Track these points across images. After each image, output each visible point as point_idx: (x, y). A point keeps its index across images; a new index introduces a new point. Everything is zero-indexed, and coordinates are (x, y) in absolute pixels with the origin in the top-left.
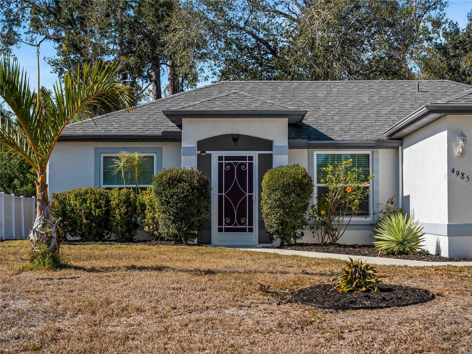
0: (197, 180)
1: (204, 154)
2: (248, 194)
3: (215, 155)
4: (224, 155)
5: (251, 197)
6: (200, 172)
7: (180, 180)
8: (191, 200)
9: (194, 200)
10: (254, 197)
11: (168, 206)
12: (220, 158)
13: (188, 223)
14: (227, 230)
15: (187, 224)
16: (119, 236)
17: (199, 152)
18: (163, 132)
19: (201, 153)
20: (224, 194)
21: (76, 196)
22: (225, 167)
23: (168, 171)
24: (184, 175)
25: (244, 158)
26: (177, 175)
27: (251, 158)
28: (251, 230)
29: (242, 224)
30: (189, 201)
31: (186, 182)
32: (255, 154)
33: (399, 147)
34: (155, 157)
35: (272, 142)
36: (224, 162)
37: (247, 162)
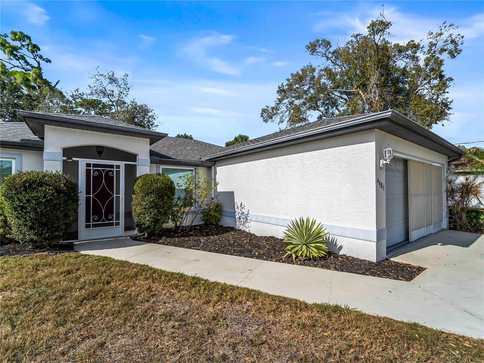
0: (64, 184)
1: (71, 160)
2: (115, 195)
3: (82, 163)
4: (92, 163)
5: (118, 198)
6: (67, 176)
7: (41, 184)
8: (56, 204)
9: (60, 204)
10: (121, 197)
11: (23, 211)
12: (88, 165)
13: (52, 227)
14: (94, 226)
15: (50, 229)
17: (65, 158)
18: (22, 140)
19: (67, 159)
20: (91, 196)
22: (93, 172)
23: (25, 174)
24: (46, 178)
25: (112, 166)
26: (37, 178)
27: (118, 167)
28: (118, 224)
29: (109, 220)
30: (53, 206)
31: (49, 185)
32: (122, 164)
33: (212, 166)
34: (14, 162)
35: (136, 155)
36: (92, 168)
37: (115, 169)
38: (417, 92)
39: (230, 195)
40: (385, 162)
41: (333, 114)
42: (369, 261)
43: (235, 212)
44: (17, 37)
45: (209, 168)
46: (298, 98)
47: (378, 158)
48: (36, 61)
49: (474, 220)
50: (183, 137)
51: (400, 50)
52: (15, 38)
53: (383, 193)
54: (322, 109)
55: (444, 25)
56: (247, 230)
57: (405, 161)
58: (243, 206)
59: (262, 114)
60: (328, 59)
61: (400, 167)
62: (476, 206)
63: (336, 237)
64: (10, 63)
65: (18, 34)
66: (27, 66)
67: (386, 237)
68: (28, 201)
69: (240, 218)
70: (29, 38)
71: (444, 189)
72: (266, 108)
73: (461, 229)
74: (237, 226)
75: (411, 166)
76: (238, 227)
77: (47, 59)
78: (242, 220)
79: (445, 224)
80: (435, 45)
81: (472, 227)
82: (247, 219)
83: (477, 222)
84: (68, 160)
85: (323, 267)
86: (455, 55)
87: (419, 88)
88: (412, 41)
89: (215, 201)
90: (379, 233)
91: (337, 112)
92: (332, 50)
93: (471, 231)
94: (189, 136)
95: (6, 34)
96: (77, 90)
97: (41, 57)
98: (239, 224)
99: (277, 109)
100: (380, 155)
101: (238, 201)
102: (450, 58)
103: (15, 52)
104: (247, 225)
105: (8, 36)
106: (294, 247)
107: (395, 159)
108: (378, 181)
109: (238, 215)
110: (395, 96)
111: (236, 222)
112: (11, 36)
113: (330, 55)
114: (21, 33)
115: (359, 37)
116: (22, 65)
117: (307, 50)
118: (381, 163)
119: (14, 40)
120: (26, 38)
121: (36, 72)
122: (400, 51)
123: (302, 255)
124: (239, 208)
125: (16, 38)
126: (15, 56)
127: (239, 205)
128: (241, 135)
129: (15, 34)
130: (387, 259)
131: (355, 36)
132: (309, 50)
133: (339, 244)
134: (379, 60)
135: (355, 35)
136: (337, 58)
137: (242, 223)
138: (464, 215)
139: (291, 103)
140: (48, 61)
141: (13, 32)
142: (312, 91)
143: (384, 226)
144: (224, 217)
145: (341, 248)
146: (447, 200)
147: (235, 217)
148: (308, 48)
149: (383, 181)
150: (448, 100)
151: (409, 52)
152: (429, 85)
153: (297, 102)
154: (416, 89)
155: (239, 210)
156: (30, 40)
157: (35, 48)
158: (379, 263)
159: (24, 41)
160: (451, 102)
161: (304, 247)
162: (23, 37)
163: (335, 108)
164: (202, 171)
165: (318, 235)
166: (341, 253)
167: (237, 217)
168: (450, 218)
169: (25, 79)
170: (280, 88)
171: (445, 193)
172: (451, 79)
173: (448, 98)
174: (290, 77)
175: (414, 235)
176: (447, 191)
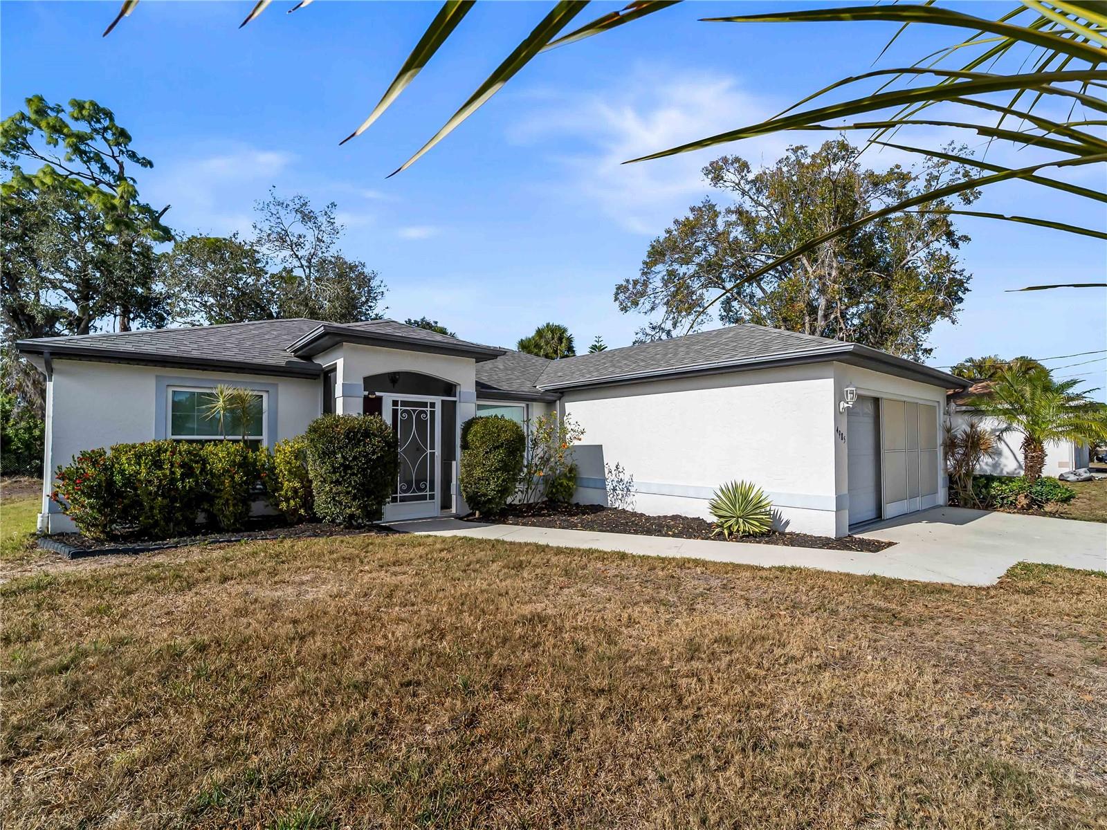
1: (374, 396)
2: (429, 451)
3: (388, 398)
4: (400, 399)
5: (433, 455)
10: (436, 454)
12: (395, 403)
14: (403, 500)
16: (229, 520)
17: (366, 393)
18: (289, 363)
19: (369, 394)
20: (399, 451)
21: (138, 457)
25: (424, 404)
27: (433, 405)
28: (432, 497)
29: (420, 490)
32: (437, 400)
33: (555, 401)
34: (265, 396)
35: (455, 386)
36: (399, 408)
37: (429, 409)
38: (905, 265)
39: (596, 451)
40: (846, 405)
41: (752, 296)
42: (826, 538)
43: (605, 480)
44: (85, 113)
45: (550, 404)
46: (687, 261)
47: (837, 399)
48: (117, 161)
49: (983, 490)
50: (418, 325)
51: (876, 182)
52: (80, 115)
53: (844, 446)
54: (729, 285)
55: (951, 147)
56: (629, 509)
57: (876, 401)
58: (621, 470)
59: (617, 294)
60: (744, 193)
61: (869, 408)
62: (1014, 473)
63: (781, 509)
64: (60, 166)
65: (87, 105)
66: (104, 176)
67: (848, 504)
68: (355, 458)
69: (614, 489)
70: (109, 115)
71: (940, 440)
72: (624, 283)
73: (965, 505)
74: (610, 502)
75: (884, 406)
76: (612, 504)
77: (144, 158)
78: (620, 492)
79: (941, 496)
80: (937, 178)
81: (981, 502)
82: (628, 490)
83: (988, 493)
84: (370, 396)
85: (767, 543)
86: (972, 198)
87: (909, 258)
88: (898, 167)
89: (569, 461)
90: (839, 499)
91: (759, 294)
92: (751, 177)
93: (979, 508)
94: (432, 322)
95: (60, 106)
96: (234, 236)
97: (133, 156)
98: (613, 500)
99: (645, 284)
100: (839, 396)
101: (610, 460)
102: (962, 203)
103: (83, 147)
104: (629, 499)
105: (63, 111)
106: (726, 521)
107: (861, 398)
108: (837, 430)
109: (610, 484)
110: (866, 271)
111: (606, 497)
112: (71, 110)
113: (747, 187)
114: (93, 104)
115: (800, 151)
116: (92, 173)
117: (705, 177)
118: (841, 407)
119: (77, 119)
120: (104, 114)
121: (128, 191)
122: (876, 185)
123: (738, 531)
124: (613, 472)
125: (82, 115)
126: (82, 153)
127: (613, 468)
128: (551, 324)
129: (80, 106)
130: (849, 536)
131: (792, 149)
132: (710, 176)
133: (784, 518)
134: (838, 207)
135: (794, 147)
136: (759, 191)
137: (620, 497)
138: (970, 484)
139: (672, 274)
140: (147, 163)
141: (76, 101)
142: (712, 250)
143: (845, 491)
144: (581, 489)
145: (787, 523)
146: (946, 459)
147: (605, 489)
148: (707, 172)
149: (844, 430)
150: (965, 273)
151: (892, 186)
152: (927, 251)
153: (682, 270)
154: (904, 259)
155: (614, 476)
156: (112, 119)
157: (123, 136)
158: (838, 539)
159: (98, 121)
160: (969, 278)
161: (741, 521)
162: (97, 113)
163: (754, 284)
164: (537, 411)
165: (758, 505)
166: (788, 530)
167: (609, 487)
168: (950, 488)
169: (109, 205)
170: (653, 247)
171: (942, 448)
172: (966, 238)
173: (963, 270)
174: (673, 227)
175: (890, 510)
176: (945, 445)
